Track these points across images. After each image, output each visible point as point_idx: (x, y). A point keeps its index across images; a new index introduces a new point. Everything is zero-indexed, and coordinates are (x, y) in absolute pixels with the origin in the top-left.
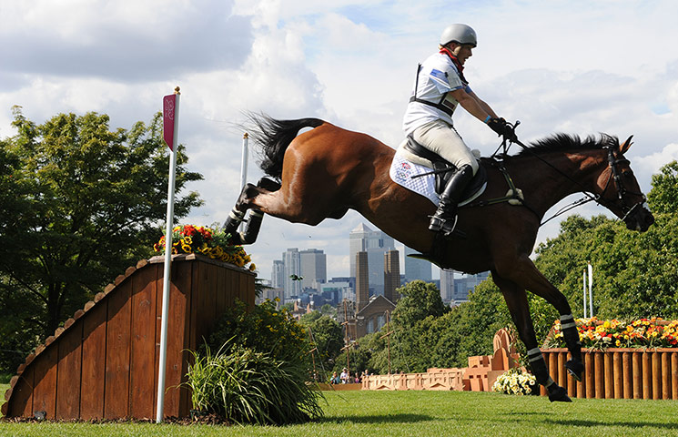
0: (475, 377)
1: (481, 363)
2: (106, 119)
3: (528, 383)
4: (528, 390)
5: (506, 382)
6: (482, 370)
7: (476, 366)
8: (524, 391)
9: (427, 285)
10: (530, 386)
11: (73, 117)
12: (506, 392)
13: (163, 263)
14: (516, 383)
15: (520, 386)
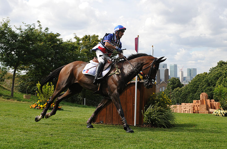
0: (195, 106)
1: (197, 102)
2: (98, 36)
3: (224, 113)
4: (224, 115)
5: (217, 112)
6: (197, 104)
7: (195, 103)
8: (222, 115)
9: (176, 78)
10: (224, 114)
11: (89, 36)
12: (217, 115)
13: (135, 83)
14: (220, 113)
15: (221, 114)
